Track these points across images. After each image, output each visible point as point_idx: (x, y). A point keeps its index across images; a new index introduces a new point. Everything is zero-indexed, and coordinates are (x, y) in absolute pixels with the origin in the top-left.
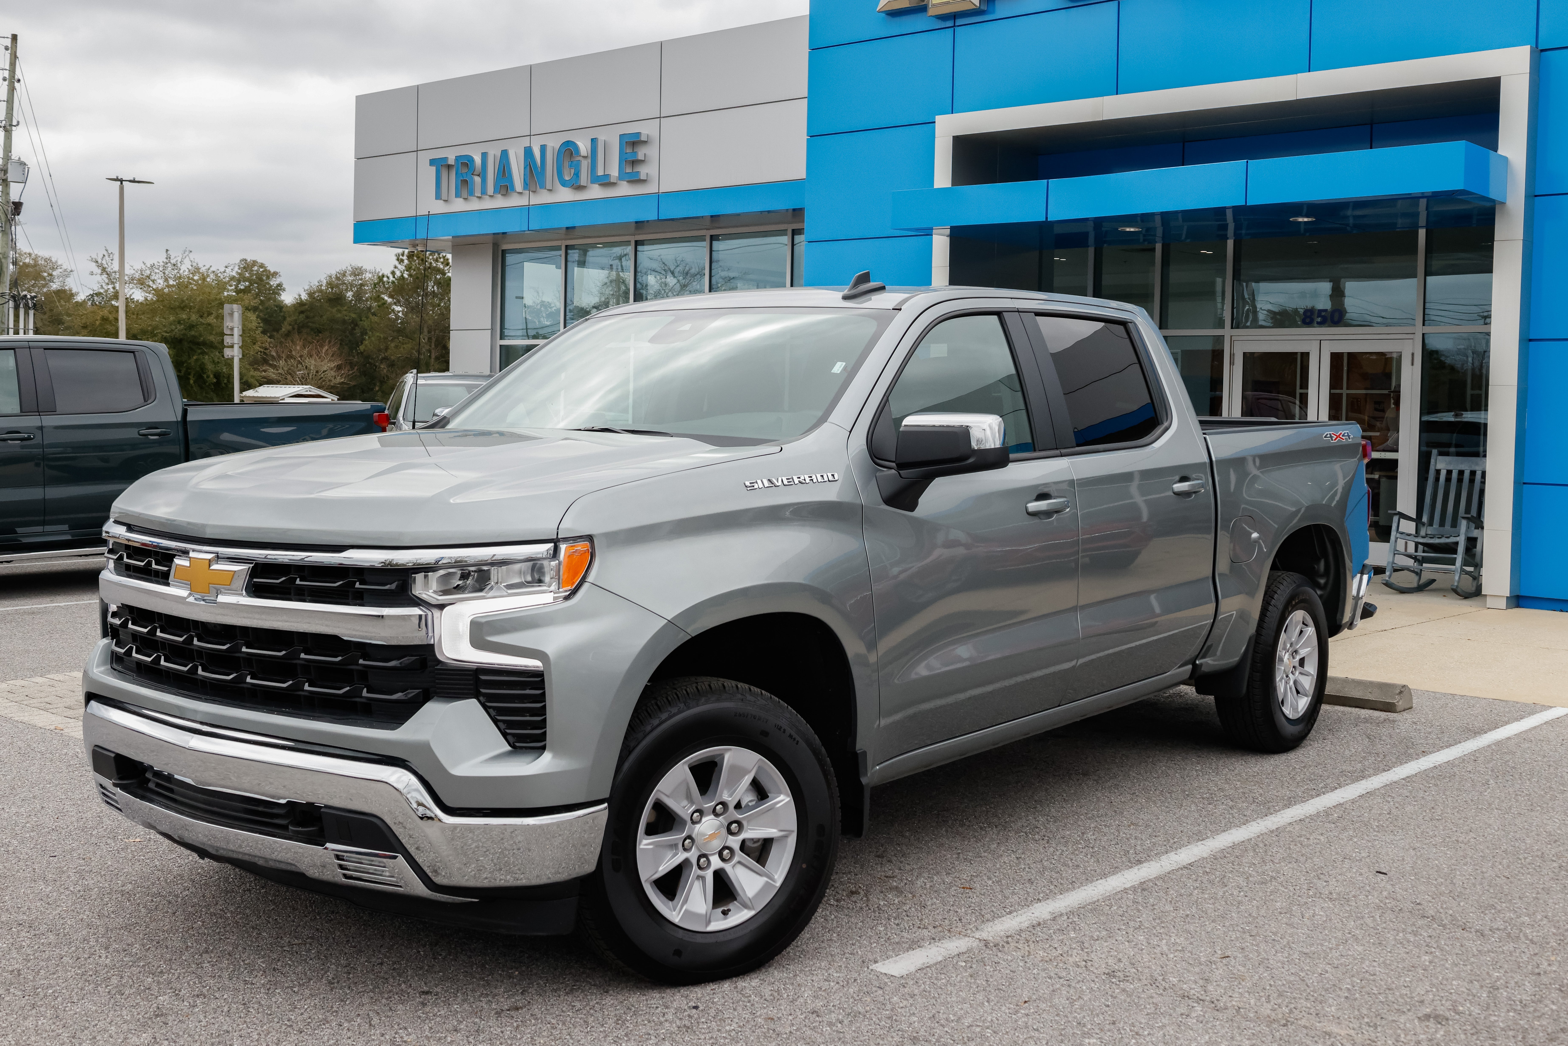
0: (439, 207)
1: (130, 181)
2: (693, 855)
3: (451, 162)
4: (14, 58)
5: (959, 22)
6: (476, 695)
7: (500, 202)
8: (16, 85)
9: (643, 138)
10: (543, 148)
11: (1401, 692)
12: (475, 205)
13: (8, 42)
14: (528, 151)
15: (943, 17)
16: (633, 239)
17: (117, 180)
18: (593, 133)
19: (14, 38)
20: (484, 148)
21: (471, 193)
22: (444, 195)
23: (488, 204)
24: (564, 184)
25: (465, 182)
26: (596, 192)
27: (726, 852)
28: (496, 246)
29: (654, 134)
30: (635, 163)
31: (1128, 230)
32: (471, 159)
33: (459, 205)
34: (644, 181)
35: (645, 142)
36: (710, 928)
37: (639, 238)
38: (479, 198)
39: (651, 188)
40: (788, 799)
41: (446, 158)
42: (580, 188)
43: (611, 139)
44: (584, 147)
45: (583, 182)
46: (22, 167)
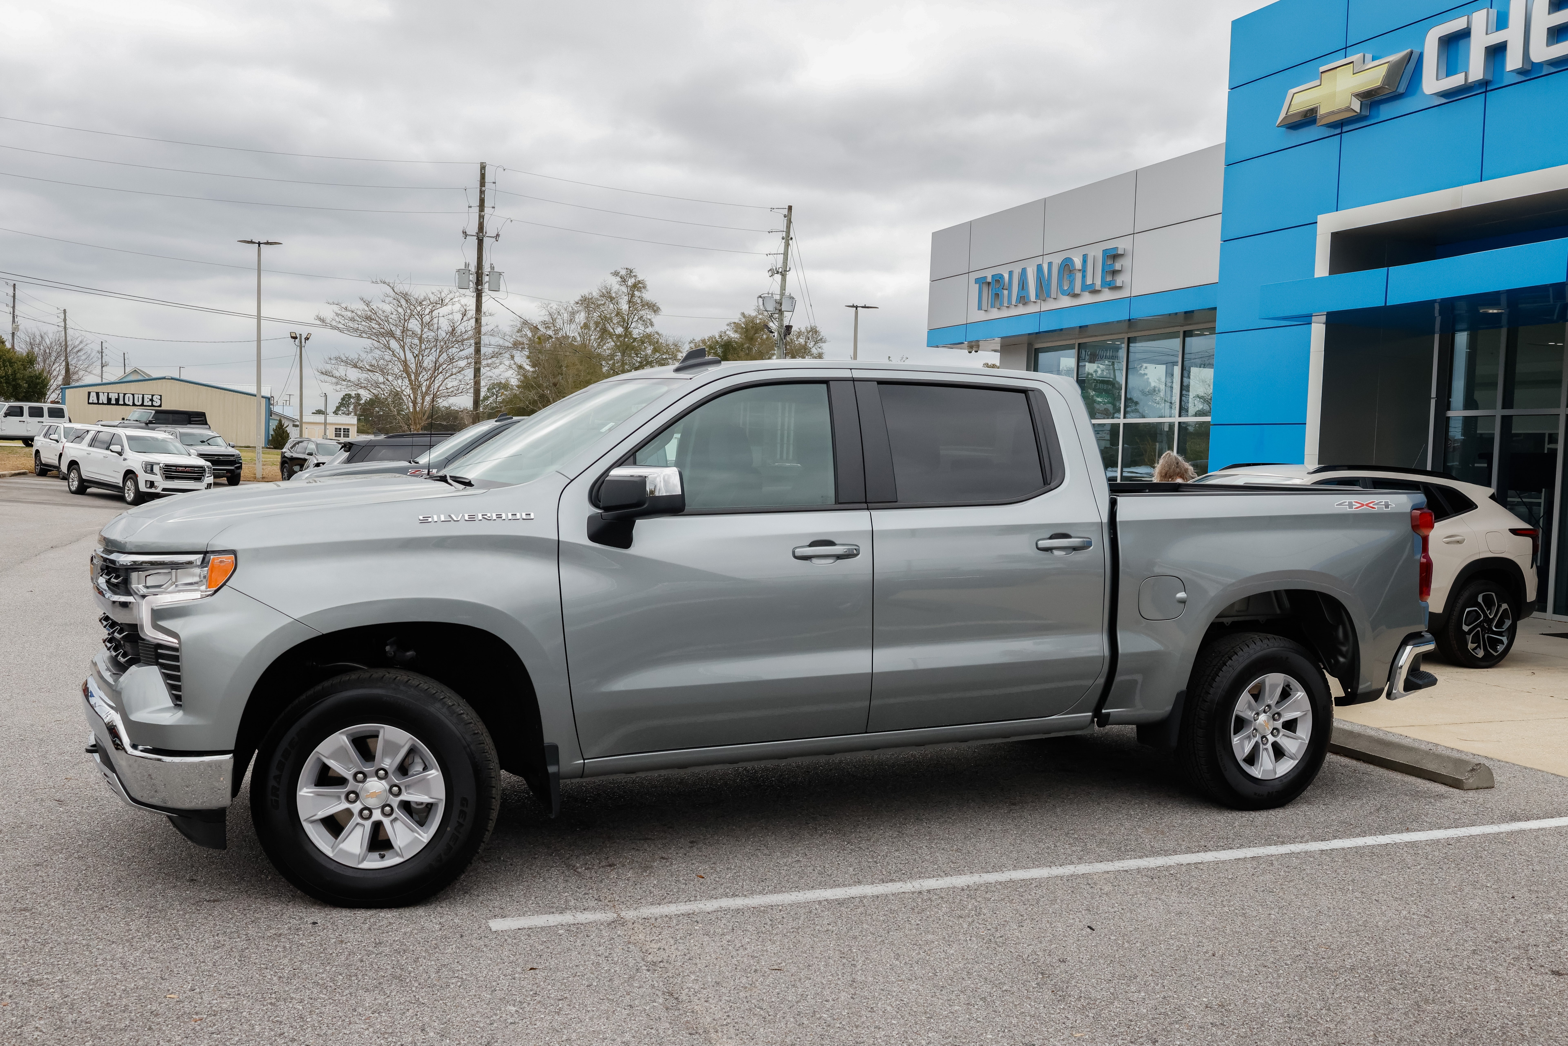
0: (981, 316)
1: (862, 307)
2: (356, 807)
3: (989, 280)
4: (789, 222)
5: (1345, 129)
6: (158, 664)
7: (1021, 310)
8: (790, 241)
9: (1120, 252)
10: (1050, 264)
11: (1473, 770)
12: (1005, 313)
13: (786, 212)
14: (1039, 268)
15: (1332, 125)
16: (1126, 336)
17: (853, 306)
18: (1084, 251)
19: (790, 208)
20: (1010, 267)
21: (1002, 305)
22: (984, 307)
23: (1014, 312)
24: (1064, 293)
25: (997, 295)
26: (1087, 298)
27: (388, 808)
28: (1030, 345)
29: (1129, 247)
30: (1115, 273)
31: (1491, 311)
32: (1001, 276)
33: (995, 314)
34: (1120, 288)
35: (1122, 255)
36: (361, 866)
37: (1131, 335)
38: (1008, 307)
39: (1125, 293)
40: (437, 773)
41: (986, 277)
42: (1076, 296)
43: (1096, 253)
44: (1078, 262)
45: (1077, 290)
46: (791, 300)
